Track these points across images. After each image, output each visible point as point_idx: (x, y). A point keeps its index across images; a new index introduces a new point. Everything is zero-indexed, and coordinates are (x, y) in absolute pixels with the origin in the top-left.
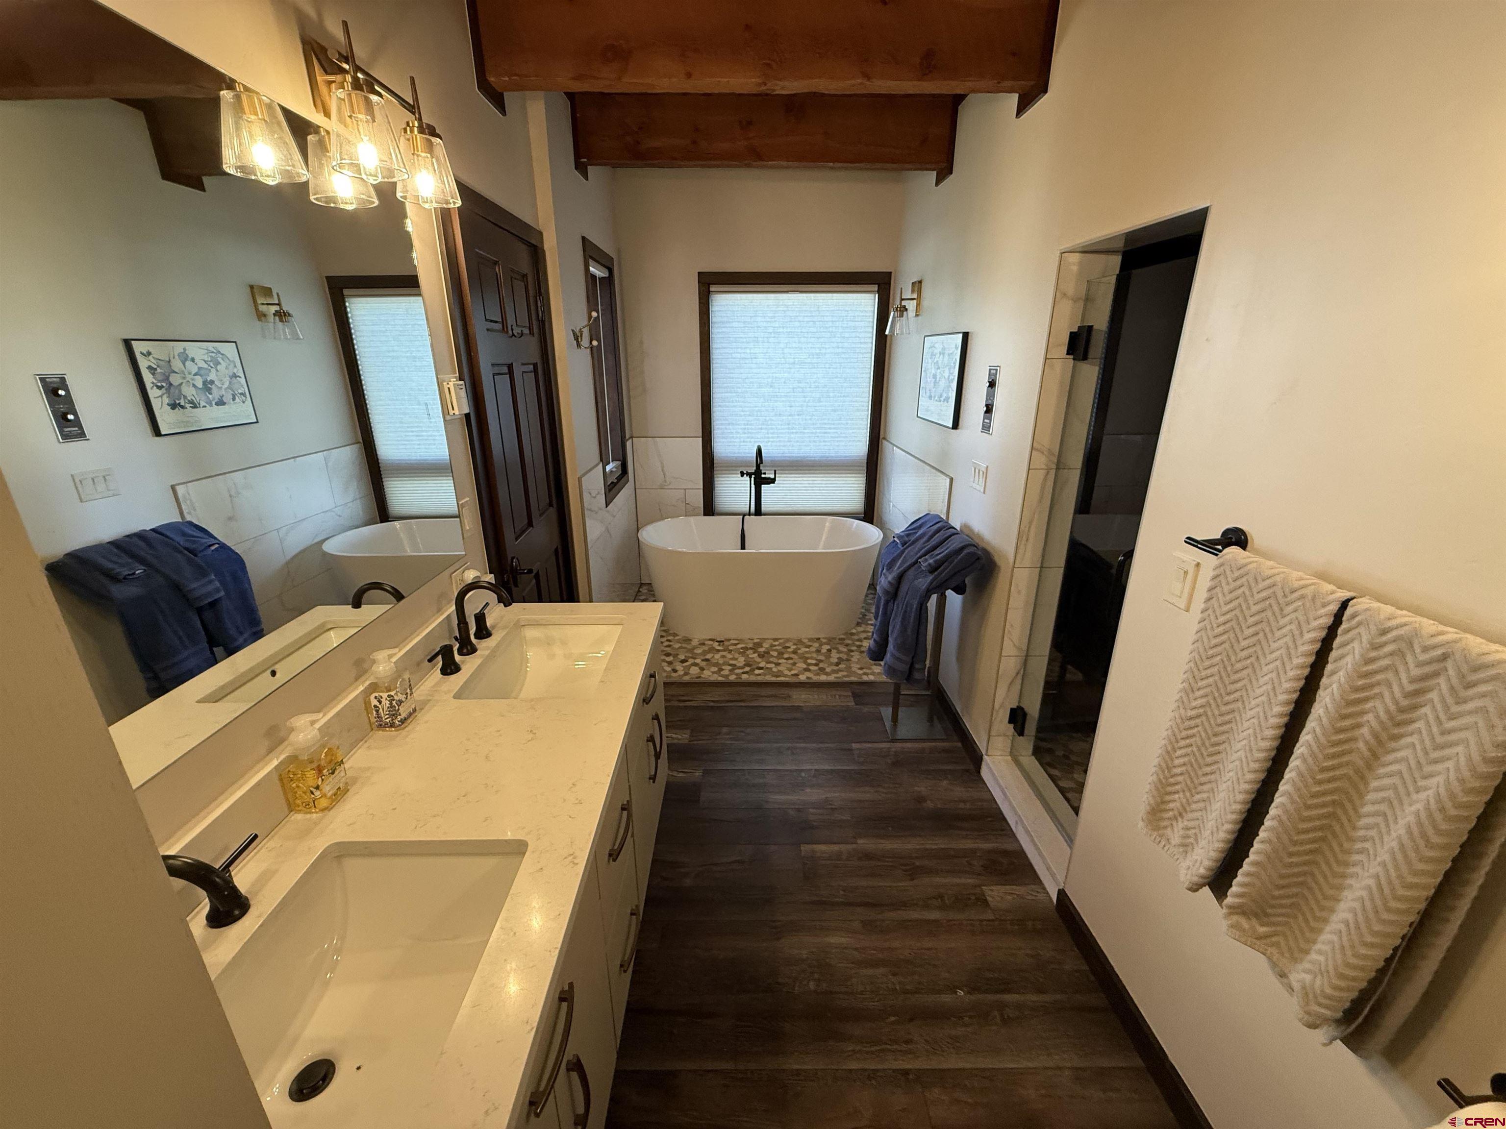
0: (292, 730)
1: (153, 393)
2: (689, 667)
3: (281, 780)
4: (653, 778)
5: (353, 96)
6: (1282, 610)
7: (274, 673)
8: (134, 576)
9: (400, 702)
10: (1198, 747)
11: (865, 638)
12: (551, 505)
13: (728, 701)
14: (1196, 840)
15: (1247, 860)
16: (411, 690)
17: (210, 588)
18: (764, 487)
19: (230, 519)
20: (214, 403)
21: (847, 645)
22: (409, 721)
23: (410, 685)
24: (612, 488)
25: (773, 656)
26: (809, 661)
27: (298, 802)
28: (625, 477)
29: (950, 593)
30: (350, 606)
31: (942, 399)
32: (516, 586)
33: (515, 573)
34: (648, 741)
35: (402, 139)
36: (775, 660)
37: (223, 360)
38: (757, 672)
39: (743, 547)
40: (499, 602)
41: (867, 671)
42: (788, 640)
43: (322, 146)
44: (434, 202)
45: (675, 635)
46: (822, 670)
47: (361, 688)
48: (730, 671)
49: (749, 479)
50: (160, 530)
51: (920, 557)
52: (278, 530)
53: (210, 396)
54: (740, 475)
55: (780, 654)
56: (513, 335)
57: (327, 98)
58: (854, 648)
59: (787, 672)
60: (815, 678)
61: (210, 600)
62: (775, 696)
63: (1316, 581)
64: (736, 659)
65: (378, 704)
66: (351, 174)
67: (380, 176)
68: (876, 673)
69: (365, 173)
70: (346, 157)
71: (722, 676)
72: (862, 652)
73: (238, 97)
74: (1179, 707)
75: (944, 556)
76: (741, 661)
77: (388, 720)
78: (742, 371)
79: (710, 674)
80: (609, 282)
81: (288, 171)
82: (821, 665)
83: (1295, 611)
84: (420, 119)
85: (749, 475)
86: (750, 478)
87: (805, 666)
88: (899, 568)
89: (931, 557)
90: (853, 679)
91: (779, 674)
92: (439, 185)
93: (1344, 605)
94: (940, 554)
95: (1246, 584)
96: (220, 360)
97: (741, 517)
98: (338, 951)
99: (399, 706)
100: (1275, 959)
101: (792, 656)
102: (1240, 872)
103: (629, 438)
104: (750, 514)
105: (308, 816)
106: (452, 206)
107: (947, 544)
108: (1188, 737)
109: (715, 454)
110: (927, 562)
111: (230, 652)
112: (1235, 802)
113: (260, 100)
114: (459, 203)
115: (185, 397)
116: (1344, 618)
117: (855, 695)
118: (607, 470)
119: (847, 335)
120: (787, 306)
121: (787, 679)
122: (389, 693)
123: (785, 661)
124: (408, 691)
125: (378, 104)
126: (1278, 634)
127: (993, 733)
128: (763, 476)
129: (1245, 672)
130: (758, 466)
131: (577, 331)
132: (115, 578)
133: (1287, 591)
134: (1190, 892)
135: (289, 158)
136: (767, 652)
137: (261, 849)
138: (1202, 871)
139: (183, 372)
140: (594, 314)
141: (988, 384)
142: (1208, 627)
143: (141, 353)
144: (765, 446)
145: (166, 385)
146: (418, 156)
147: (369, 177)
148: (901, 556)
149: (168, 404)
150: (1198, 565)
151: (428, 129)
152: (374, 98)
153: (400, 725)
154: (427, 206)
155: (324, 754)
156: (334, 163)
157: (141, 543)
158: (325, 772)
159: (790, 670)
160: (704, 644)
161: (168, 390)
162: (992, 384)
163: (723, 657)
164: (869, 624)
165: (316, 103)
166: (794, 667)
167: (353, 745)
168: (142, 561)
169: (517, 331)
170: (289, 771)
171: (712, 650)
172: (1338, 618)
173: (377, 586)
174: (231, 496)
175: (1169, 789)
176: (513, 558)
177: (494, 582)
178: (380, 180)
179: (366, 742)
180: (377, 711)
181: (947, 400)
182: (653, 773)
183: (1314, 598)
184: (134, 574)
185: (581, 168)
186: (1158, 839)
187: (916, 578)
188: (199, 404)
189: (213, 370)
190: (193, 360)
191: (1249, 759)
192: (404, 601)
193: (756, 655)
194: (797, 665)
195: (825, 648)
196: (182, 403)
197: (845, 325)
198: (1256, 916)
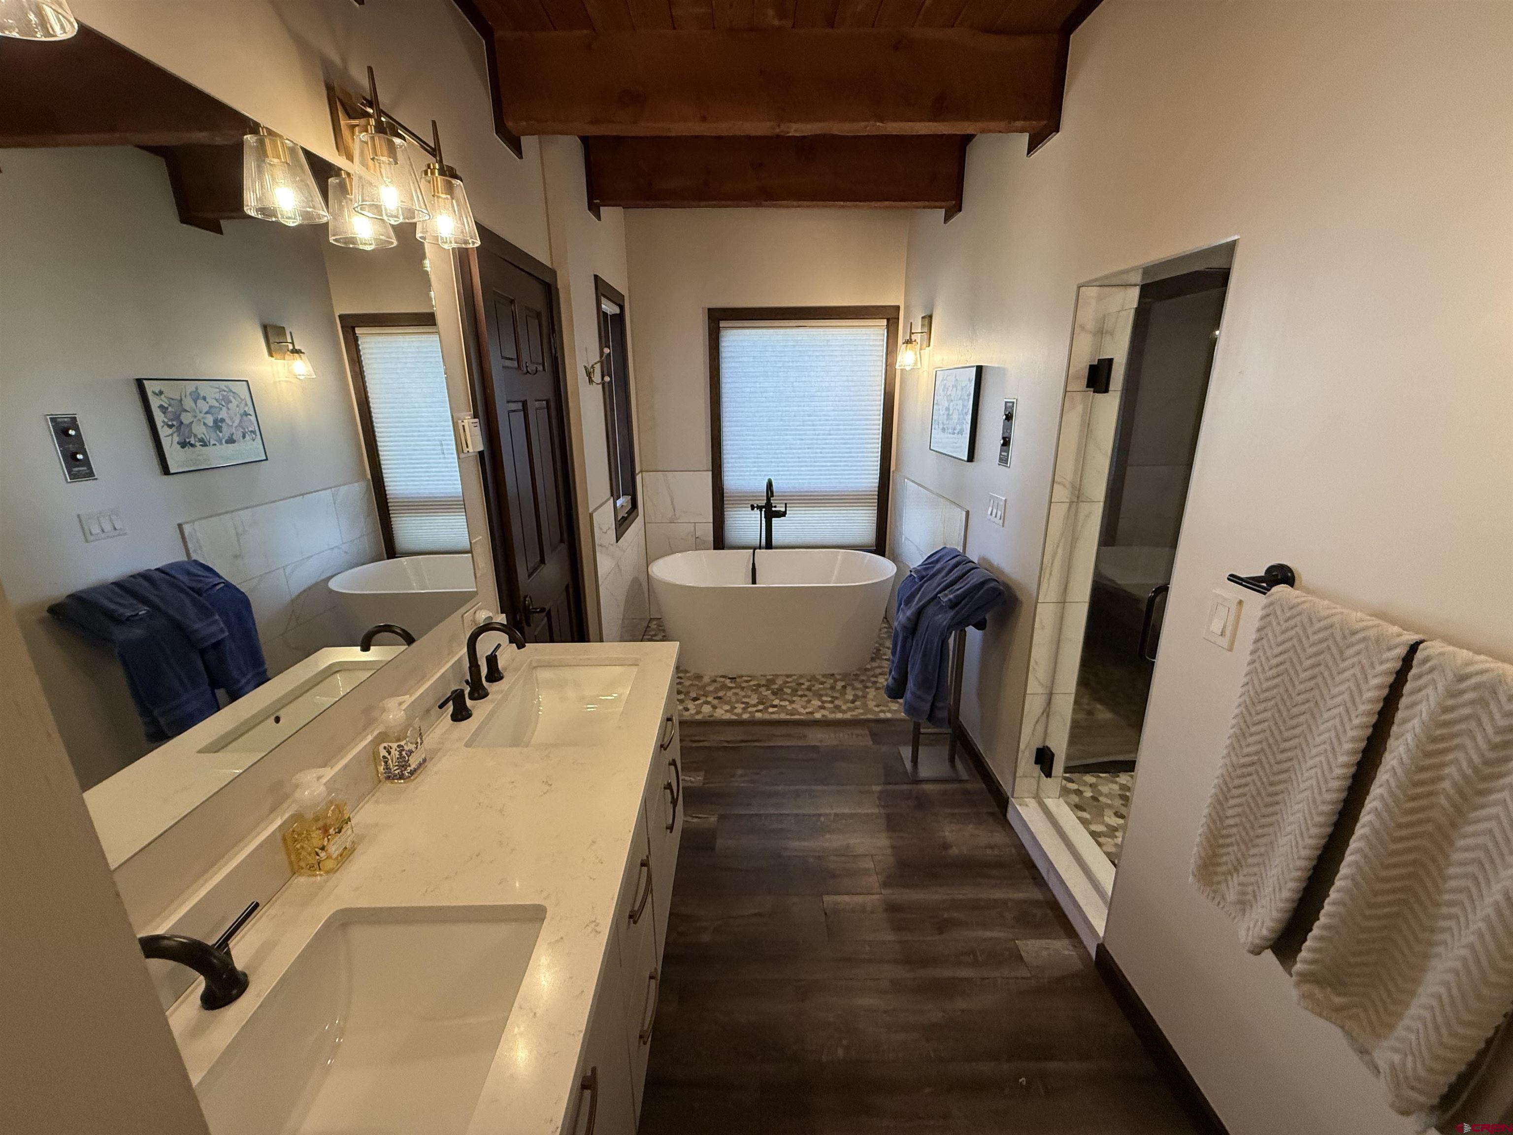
0: (297, 786)
1: (163, 432)
2: (701, 705)
3: (284, 839)
4: (671, 828)
5: (376, 139)
6: (1341, 652)
7: (277, 720)
8: (137, 618)
9: (411, 752)
10: (1253, 797)
11: (880, 674)
12: (562, 541)
13: (742, 741)
14: (1255, 897)
15: (1317, 924)
16: (421, 739)
17: (214, 628)
18: (775, 521)
19: (236, 557)
20: (224, 441)
21: (862, 681)
22: (419, 772)
23: (420, 734)
24: (622, 524)
25: (787, 694)
26: (825, 698)
27: (302, 864)
28: (636, 511)
29: (971, 630)
30: (359, 648)
31: (956, 432)
32: (529, 625)
33: (528, 613)
34: (665, 788)
35: (423, 180)
36: (789, 698)
37: (235, 398)
38: (771, 710)
39: (754, 582)
40: (511, 642)
41: (884, 708)
42: (801, 676)
43: (343, 189)
44: (453, 242)
45: (686, 672)
46: (838, 708)
47: (370, 738)
48: (744, 709)
49: (759, 512)
50: (168, 570)
51: (940, 592)
52: (284, 568)
53: (221, 435)
54: (750, 509)
55: (794, 692)
56: (528, 372)
57: (350, 141)
58: (870, 684)
59: (802, 710)
60: (831, 716)
61: (213, 641)
62: (790, 736)
63: (1377, 621)
64: (749, 697)
65: (387, 755)
66: (371, 215)
67: (401, 217)
68: (895, 710)
69: (387, 215)
70: (367, 199)
71: (736, 714)
72: (879, 688)
73: (261, 142)
74: (1229, 753)
75: (964, 591)
76: (754, 700)
77: (396, 772)
78: (752, 404)
79: (723, 712)
80: (619, 319)
81: (308, 212)
82: (837, 702)
83: (1358, 653)
84: (441, 162)
85: (760, 508)
86: (761, 511)
87: (820, 703)
88: (917, 603)
89: (951, 592)
90: (870, 716)
91: (794, 712)
92: (460, 225)
93: (1414, 648)
94: (960, 588)
95: (1299, 624)
96: (231, 398)
97: (752, 551)
98: (342, 1032)
99: (408, 757)
100: (1354, 1034)
101: (807, 693)
102: (1310, 935)
103: (639, 473)
104: (760, 548)
105: (313, 879)
106: (471, 246)
107: (968, 577)
108: (1240, 787)
109: (725, 487)
110: (946, 597)
111: (234, 696)
112: (1299, 858)
113: (283, 144)
114: (478, 243)
115: (195, 436)
116: (1415, 662)
117: (873, 735)
118: (618, 505)
119: (856, 369)
120: (797, 341)
121: (802, 717)
122: (399, 743)
123: (799, 698)
124: (419, 740)
125: (401, 147)
126: (1338, 679)
127: (1018, 775)
128: (774, 509)
129: (1302, 719)
130: (768, 499)
131: (589, 367)
132: (118, 620)
133: (1347, 632)
134: (1252, 955)
135: (310, 200)
136: (780, 689)
137: (261, 917)
138: (1265, 932)
139: (194, 411)
140: (607, 351)
141: (1004, 417)
142: (1259, 670)
143: (154, 392)
144: (775, 479)
145: (177, 424)
146: (438, 197)
147: (390, 218)
148: (920, 590)
149: (178, 443)
150: (1240, 603)
151: (448, 171)
152: (397, 141)
153: (409, 777)
154: (446, 246)
155: (330, 812)
156: (356, 205)
157: (145, 584)
158: (331, 831)
159: (805, 708)
160: (715, 681)
161: (179, 429)
162: (1009, 417)
163: (736, 694)
164: (883, 659)
165: (339, 146)
166: (808, 705)
167: (361, 798)
168: (145, 601)
169: (532, 368)
170: (293, 831)
171: (724, 687)
172: (1408, 661)
173: (388, 628)
174: (237, 534)
175: (1221, 841)
176: (526, 597)
177: (505, 623)
178: (401, 220)
179: (373, 795)
180: (386, 762)
181: (961, 432)
182: (671, 822)
183: (1378, 640)
184: (137, 614)
185: (594, 208)
186: (1212, 895)
187: (935, 615)
188: (209, 442)
189: (224, 409)
190: (204, 398)
191: (1314, 812)
192: (414, 645)
193: (769, 692)
194: (812, 702)
195: (840, 684)
196: (193, 442)
197: (855, 359)
198: (1330, 985)
